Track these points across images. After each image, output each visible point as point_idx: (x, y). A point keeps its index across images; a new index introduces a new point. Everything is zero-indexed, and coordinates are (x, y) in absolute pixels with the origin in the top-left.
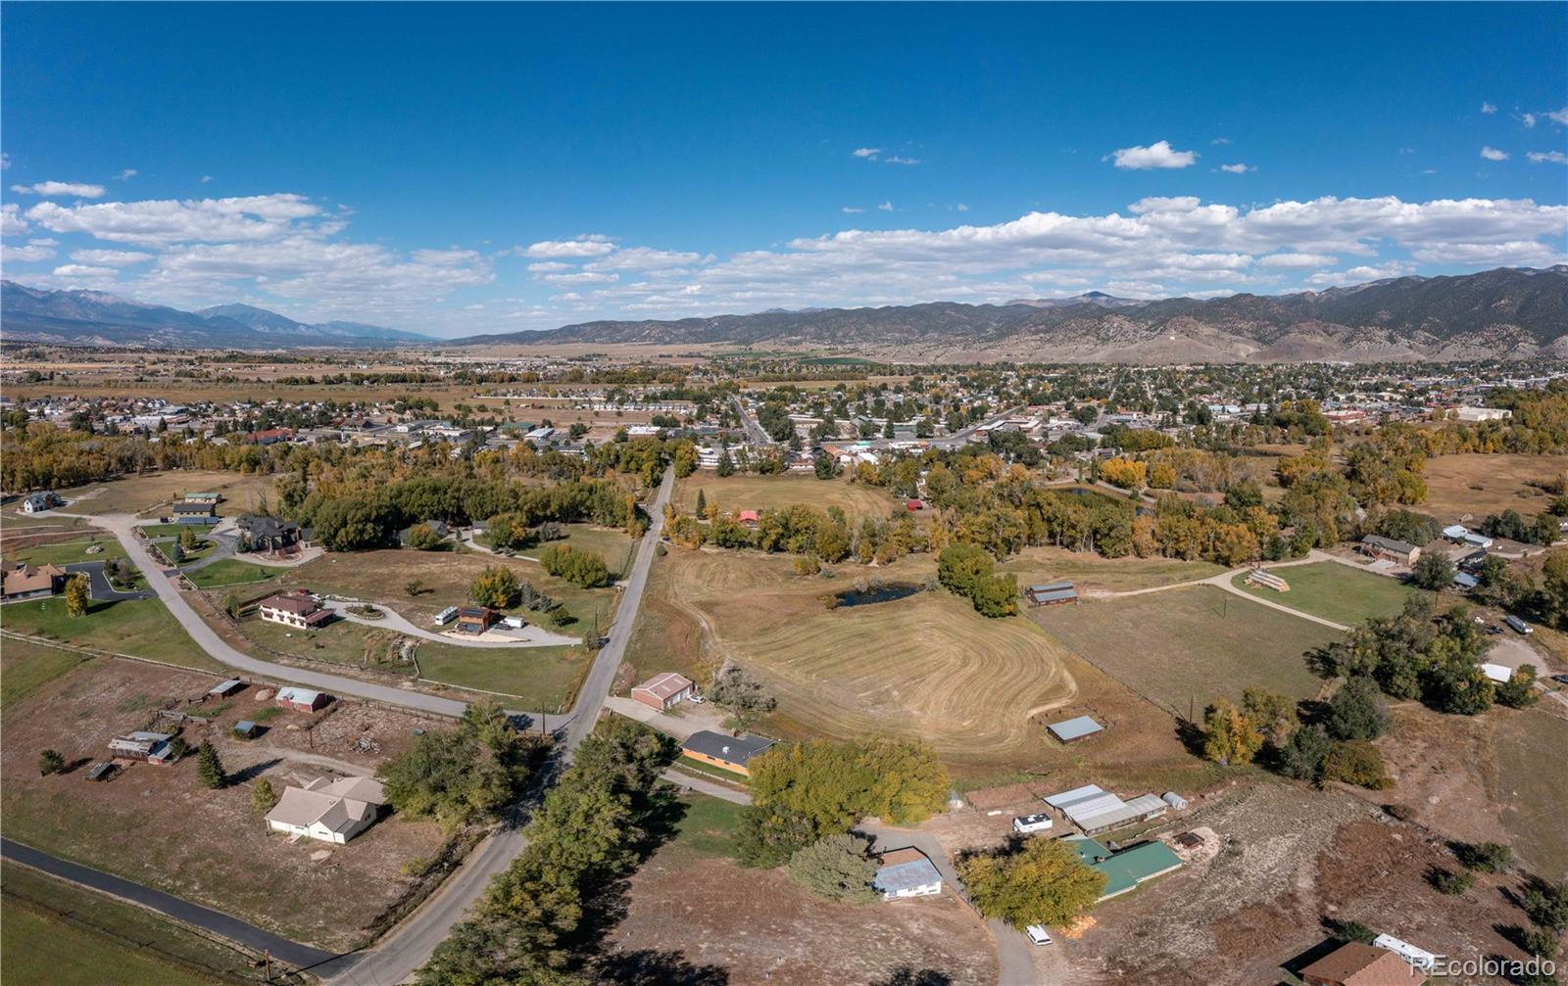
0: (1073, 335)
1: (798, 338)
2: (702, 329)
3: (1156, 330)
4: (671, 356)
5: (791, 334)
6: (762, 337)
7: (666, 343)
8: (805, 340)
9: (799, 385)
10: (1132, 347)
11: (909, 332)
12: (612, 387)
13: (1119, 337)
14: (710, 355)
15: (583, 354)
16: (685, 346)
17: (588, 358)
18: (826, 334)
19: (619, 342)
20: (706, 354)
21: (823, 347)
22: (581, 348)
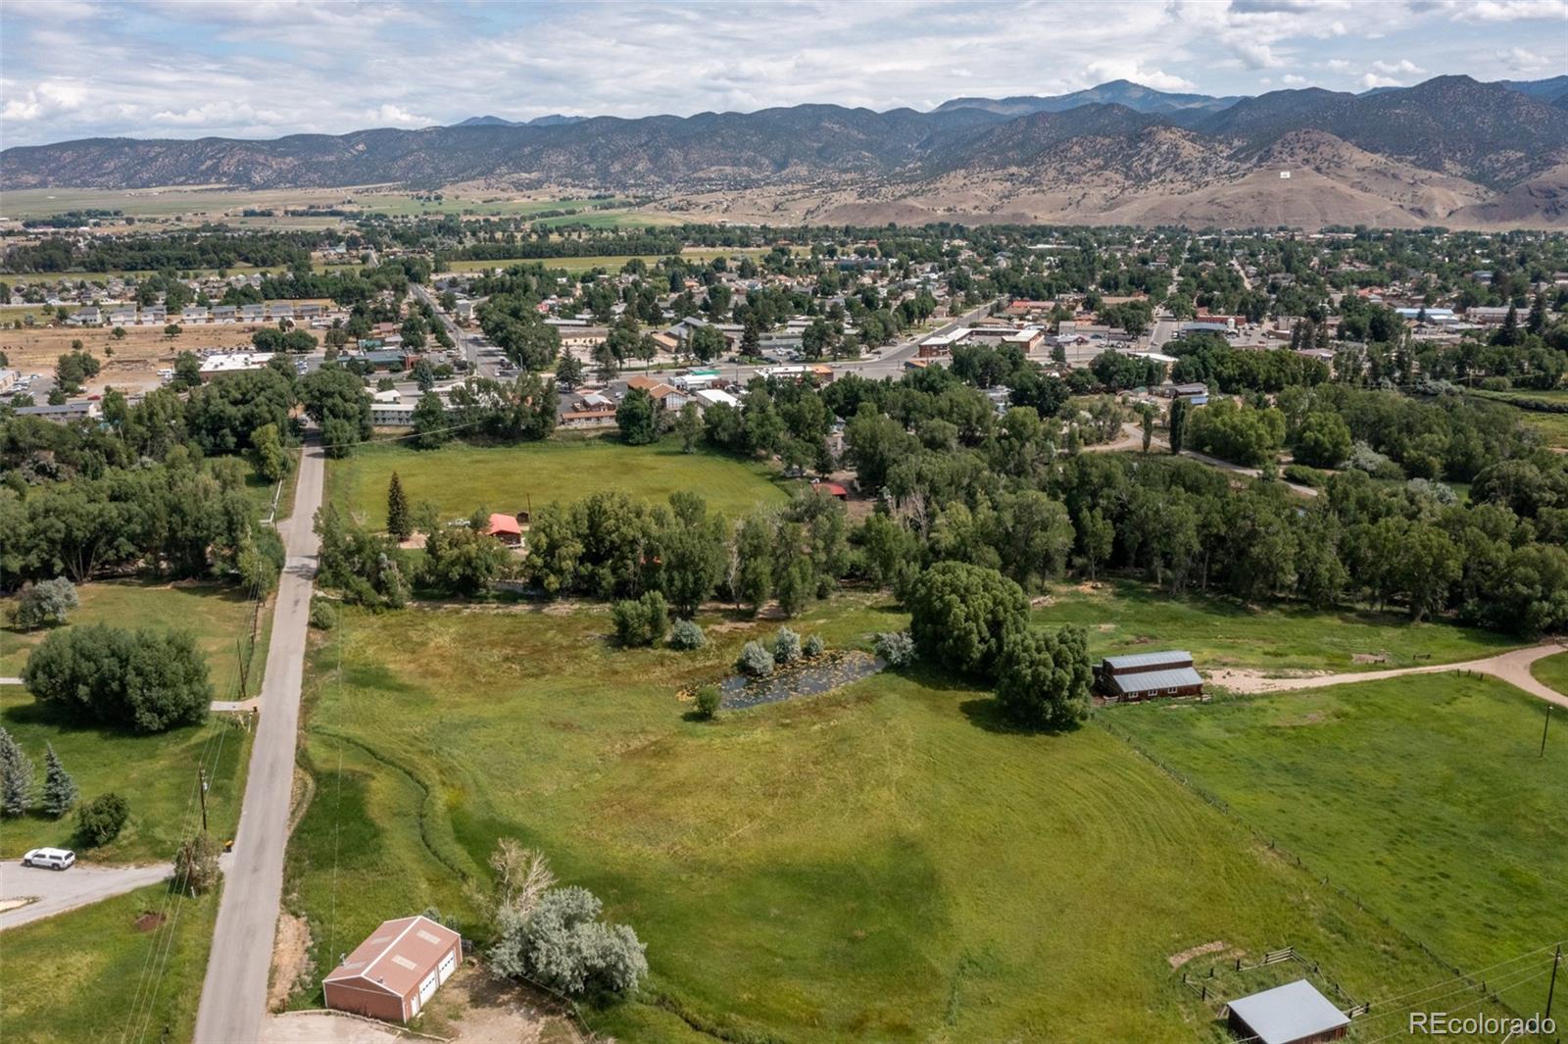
0: (1075, 169)
1: (534, 175)
2: (331, 158)
3: (1248, 158)
4: (268, 214)
5: (519, 167)
6: (462, 174)
7: (254, 188)
8: (548, 179)
9: (550, 264)
10: (1198, 193)
11: (750, 163)
12: (143, 277)
13: (1170, 174)
14: (355, 209)
15: (62, 209)
16: (298, 192)
17: (75, 219)
18: (590, 168)
19: (146, 185)
20: (347, 208)
21: (584, 193)
22: (57, 198)
